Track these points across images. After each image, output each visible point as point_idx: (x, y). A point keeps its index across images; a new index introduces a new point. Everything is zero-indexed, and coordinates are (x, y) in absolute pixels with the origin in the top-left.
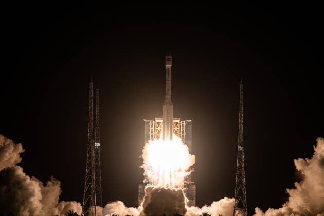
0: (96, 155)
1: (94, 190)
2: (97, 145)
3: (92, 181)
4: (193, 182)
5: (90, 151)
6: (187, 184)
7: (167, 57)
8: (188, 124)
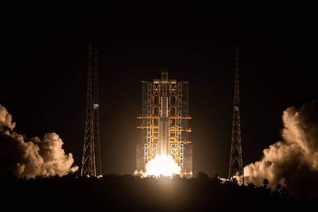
0: (95, 115)
1: (92, 150)
2: (96, 106)
3: (91, 141)
4: (190, 142)
5: (89, 111)
6: (184, 145)
7: (163, 73)
8: (185, 85)
